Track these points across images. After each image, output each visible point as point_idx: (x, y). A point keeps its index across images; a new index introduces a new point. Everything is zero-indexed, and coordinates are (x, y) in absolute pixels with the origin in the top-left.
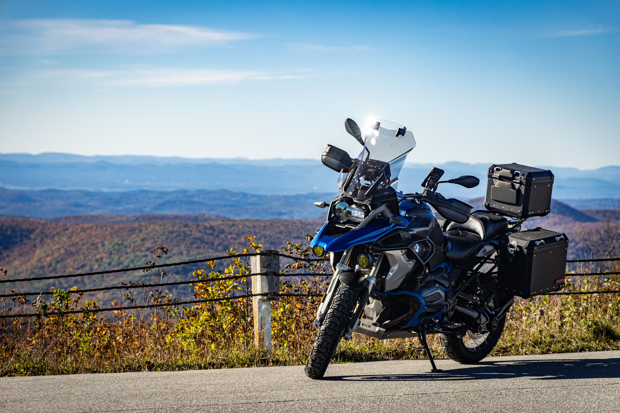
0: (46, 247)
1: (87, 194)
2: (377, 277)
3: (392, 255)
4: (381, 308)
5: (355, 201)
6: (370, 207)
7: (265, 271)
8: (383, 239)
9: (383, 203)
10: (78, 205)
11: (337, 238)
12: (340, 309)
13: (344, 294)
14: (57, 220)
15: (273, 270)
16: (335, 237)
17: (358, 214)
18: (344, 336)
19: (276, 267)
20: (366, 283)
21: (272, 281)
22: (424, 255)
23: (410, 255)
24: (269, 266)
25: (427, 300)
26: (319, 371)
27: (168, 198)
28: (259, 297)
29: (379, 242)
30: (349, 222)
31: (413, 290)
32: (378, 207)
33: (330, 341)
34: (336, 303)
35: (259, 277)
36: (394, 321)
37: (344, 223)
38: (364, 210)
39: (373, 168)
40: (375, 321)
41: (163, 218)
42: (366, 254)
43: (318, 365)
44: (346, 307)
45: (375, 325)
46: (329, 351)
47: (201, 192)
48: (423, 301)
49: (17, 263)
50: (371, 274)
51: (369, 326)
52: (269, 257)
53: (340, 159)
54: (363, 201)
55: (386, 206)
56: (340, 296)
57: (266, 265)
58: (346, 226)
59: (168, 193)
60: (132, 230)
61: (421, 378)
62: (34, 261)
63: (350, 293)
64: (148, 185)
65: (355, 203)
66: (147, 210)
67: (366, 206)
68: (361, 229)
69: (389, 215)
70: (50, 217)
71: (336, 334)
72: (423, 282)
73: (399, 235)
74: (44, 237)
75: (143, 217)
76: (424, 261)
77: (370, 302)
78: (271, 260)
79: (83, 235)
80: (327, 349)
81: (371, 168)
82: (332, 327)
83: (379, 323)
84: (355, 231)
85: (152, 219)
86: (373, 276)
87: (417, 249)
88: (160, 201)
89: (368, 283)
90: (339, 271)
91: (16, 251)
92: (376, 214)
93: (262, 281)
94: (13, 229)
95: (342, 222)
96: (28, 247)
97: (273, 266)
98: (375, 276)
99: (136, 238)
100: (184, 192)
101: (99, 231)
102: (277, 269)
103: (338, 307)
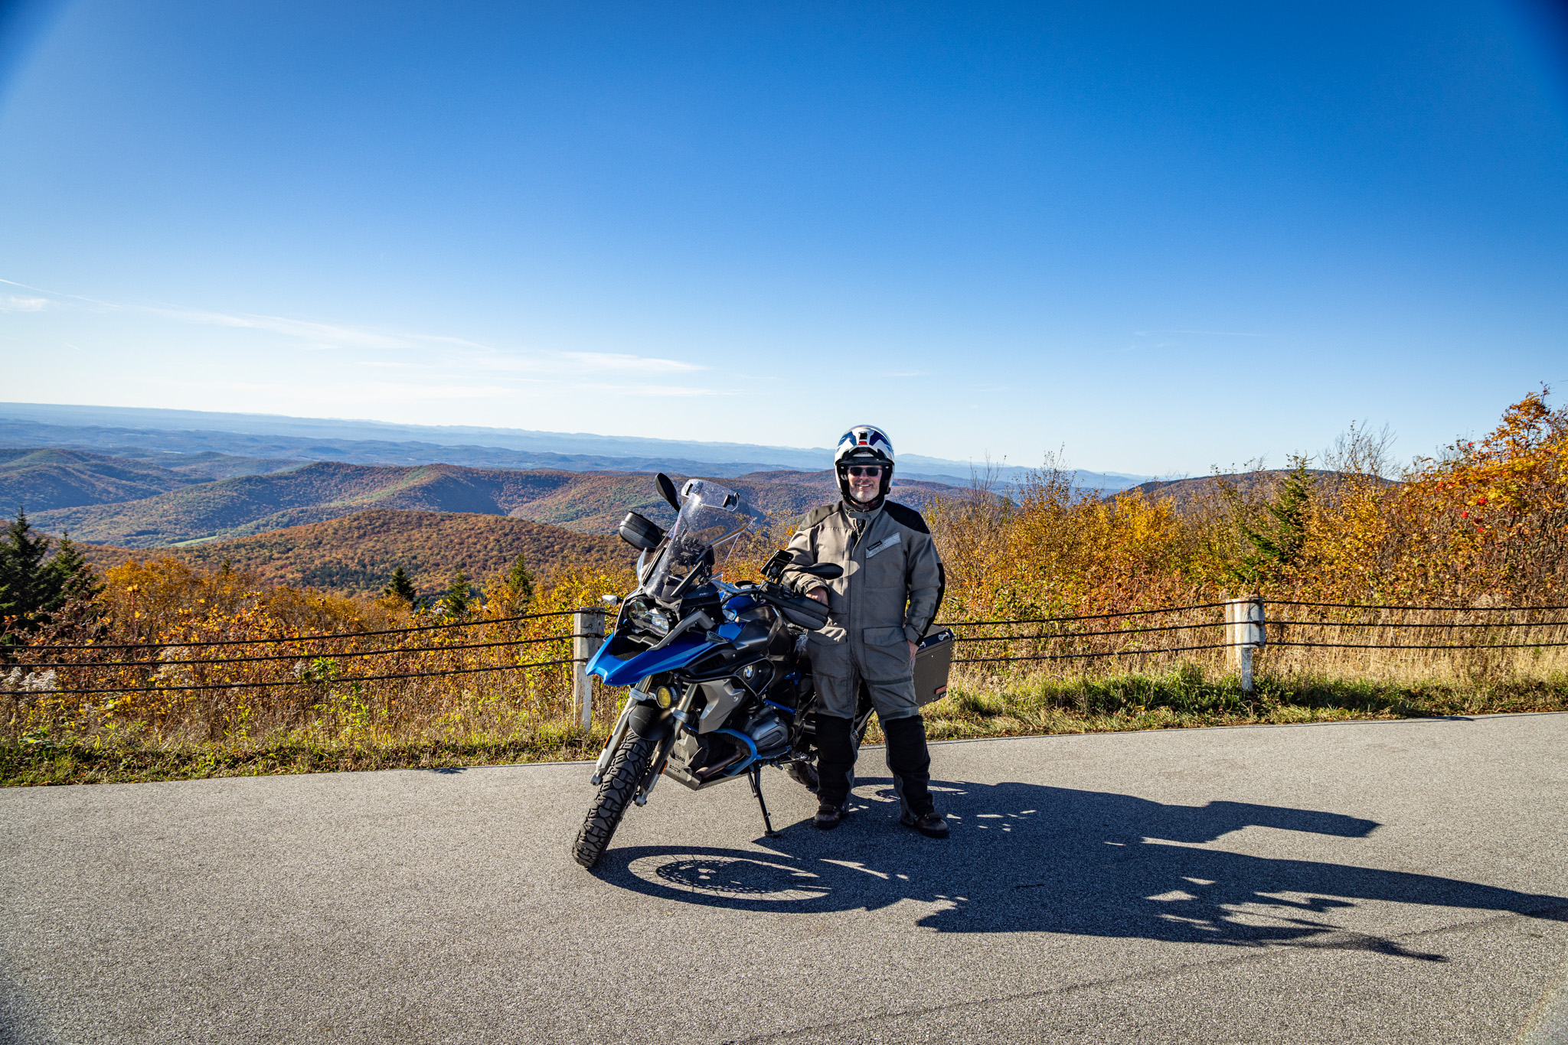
0: (577, 489)
1: (603, 458)
2: (689, 712)
3: (710, 687)
4: (696, 748)
5: (658, 602)
6: (678, 615)
7: (585, 632)
8: (697, 663)
9: (698, 608)
10: (597, 465)
11: (624, 663)
12: (622, 777)
13: (630, 750)
14: (584, 473)
15: (596, 632)
16: (624, 660)
17: (660, 623)
18: (634, 799)
19: (600, 627)
20: (671, 721)
21: (594, 645)
22: (759, 681)
23: (736, 684)
24: (590, 626)
25: (761, 744)
26: (596, 850)
27: (650, 462)
28: (578, 663)
29: (690, 669)
30: (646, 633)
31: (740, 730)
32: (690, 615)
33: (604, 826)
34: (617, 766)
35: (579, 638)
36: (713, 768)
37: (641, 635)
38: (668, 619)
39: (689, 552)
40: (687, 764)
41: (646, 474)
42: (668, 687)
43: (595, 839)
44: (633, 772)
45: (686, 770)
46: (602, 840)
47: (669, 460)
48: (754, 748)
49: (560, 497)
50: (679, 708)
51: (679, 771)
52: (591, 616)
53: (643, 533)
54: (669, 603)
55: (704, 612)
56: (625, 754)
57: (587, 625)
58: (642, 640)
59: (650, 460)
60: (628, 481)
61: (743, 888)
62: (570, 497)
63: (641, 748)
64: (638, 454)
65: (658, 606)
66: (638, 469)
67: (672, 612)
68: (664, 648)
69: (708, 623)
70: (581, 471)
71: (614, 816)
72: (757, 716)
73: (721, 655)
74: (576, 482)
75: (635, 473)
76: (757, 693)
77: (682, 736)
78: (593, 619)
79: (599, 482)
80: (600, 838)
81: (686, 551)
82: (607, 806)
83: (694, 767)
84: (654, 652)
85: (640, 474)
86: (682, 711)
87: (749, 671)
88: (646, 464)
89: (675, 720)
90: (633, 701)
91: (560, 490)
92: (686, 627)
93: (582, 644)
94: (558, 477)
95: (637, 631)
96: (567, 488)
97: (595, 626)
98: (686, 710)
99: (630, 485)
100: (660, 459)
101: (609, 480)
102: (600, 629)
103: (620, 772)
